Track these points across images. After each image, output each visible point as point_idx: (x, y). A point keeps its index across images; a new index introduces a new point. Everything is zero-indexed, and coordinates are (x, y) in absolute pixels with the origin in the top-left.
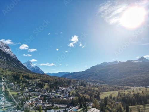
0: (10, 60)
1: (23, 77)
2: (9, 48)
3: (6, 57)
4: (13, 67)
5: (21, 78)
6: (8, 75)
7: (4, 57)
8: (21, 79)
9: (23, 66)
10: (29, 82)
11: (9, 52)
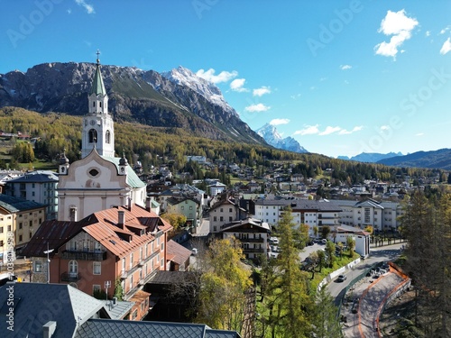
0: (224, 120)
1: (258, 152)
2: (218, 93)
3: (215, 113)
4: (232, 136)
5: (253, 155)
6: (224, 148)
7: (210, 114)
8: (255, 158)
9: (254, 134)
10: (273, 164)
11: (219, 103)
